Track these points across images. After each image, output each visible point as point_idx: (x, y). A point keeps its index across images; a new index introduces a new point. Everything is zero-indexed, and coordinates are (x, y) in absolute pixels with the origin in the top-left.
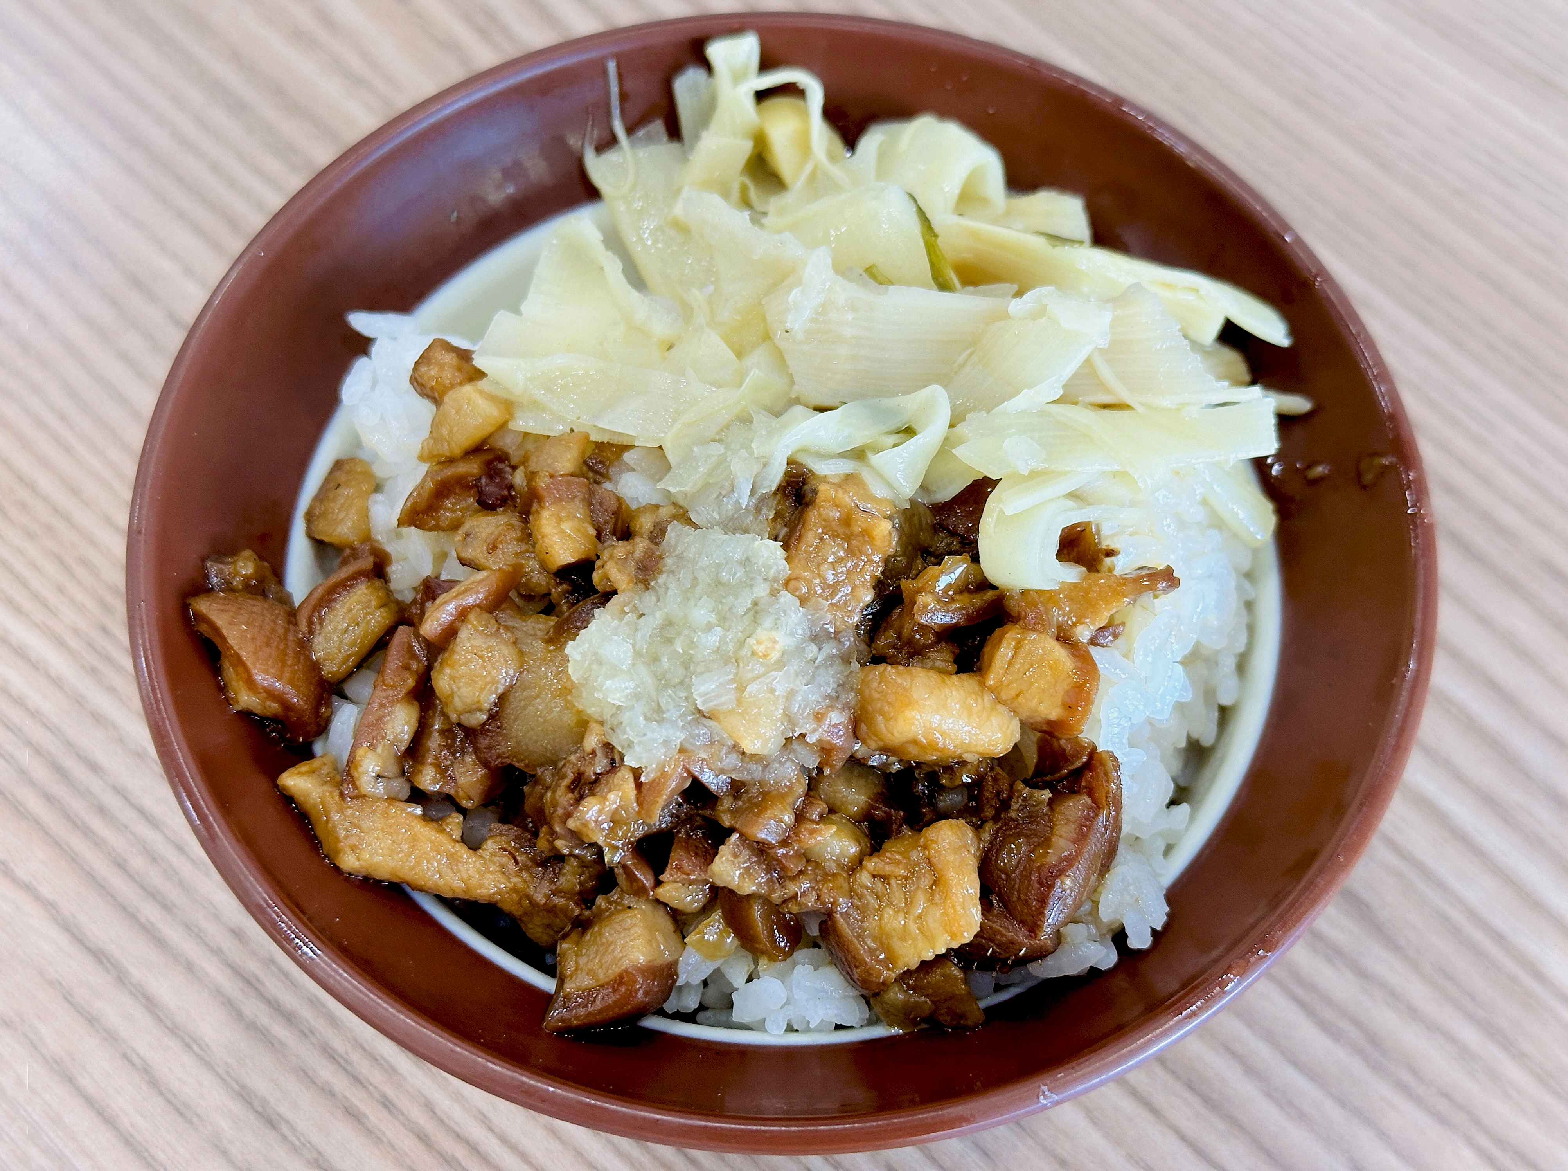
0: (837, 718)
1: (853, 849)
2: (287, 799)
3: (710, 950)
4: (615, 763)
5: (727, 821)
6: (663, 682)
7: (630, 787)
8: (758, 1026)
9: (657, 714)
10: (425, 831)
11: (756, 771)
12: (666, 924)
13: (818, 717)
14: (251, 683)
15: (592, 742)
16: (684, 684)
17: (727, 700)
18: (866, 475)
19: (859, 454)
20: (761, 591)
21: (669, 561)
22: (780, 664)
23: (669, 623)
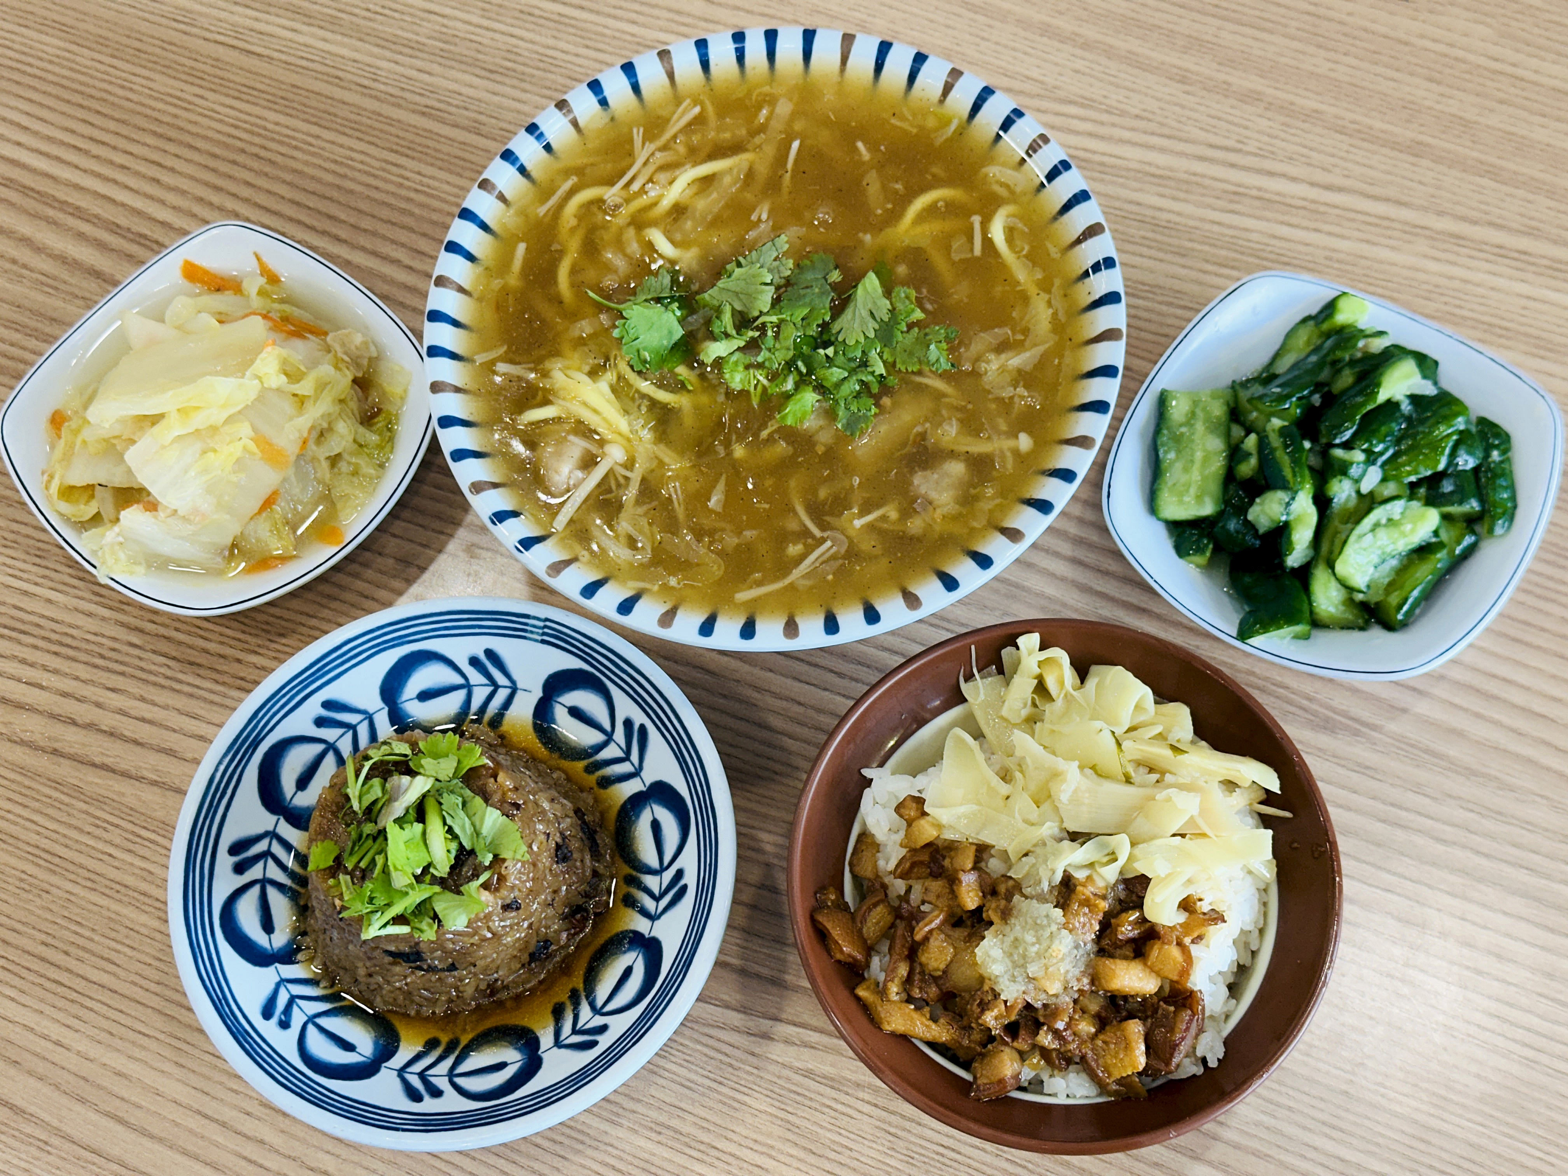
0: (1086, 981)
1: (1093, 1030)
2: (858, 999)
3: (1034, 1067)
4: (996, 995)
5: (1042, 1020)
6: (1015, 965)
7: (1003, 1007)
8: (1054, 1095)
9: (1013, 979)
10: (916, 1015)
11: (1054, 1000)
12: (1016, 1056)
13: (1078, 980)
14: (842, 951)
15: (986, 988)
16: (1024, 966)
17: (1040, 974)
18: (1095, 877)
19: (1091, 865)
20: (1054, 928)
21: (1015, 912)
22: (1062, 960)
23: (1016, 939)
